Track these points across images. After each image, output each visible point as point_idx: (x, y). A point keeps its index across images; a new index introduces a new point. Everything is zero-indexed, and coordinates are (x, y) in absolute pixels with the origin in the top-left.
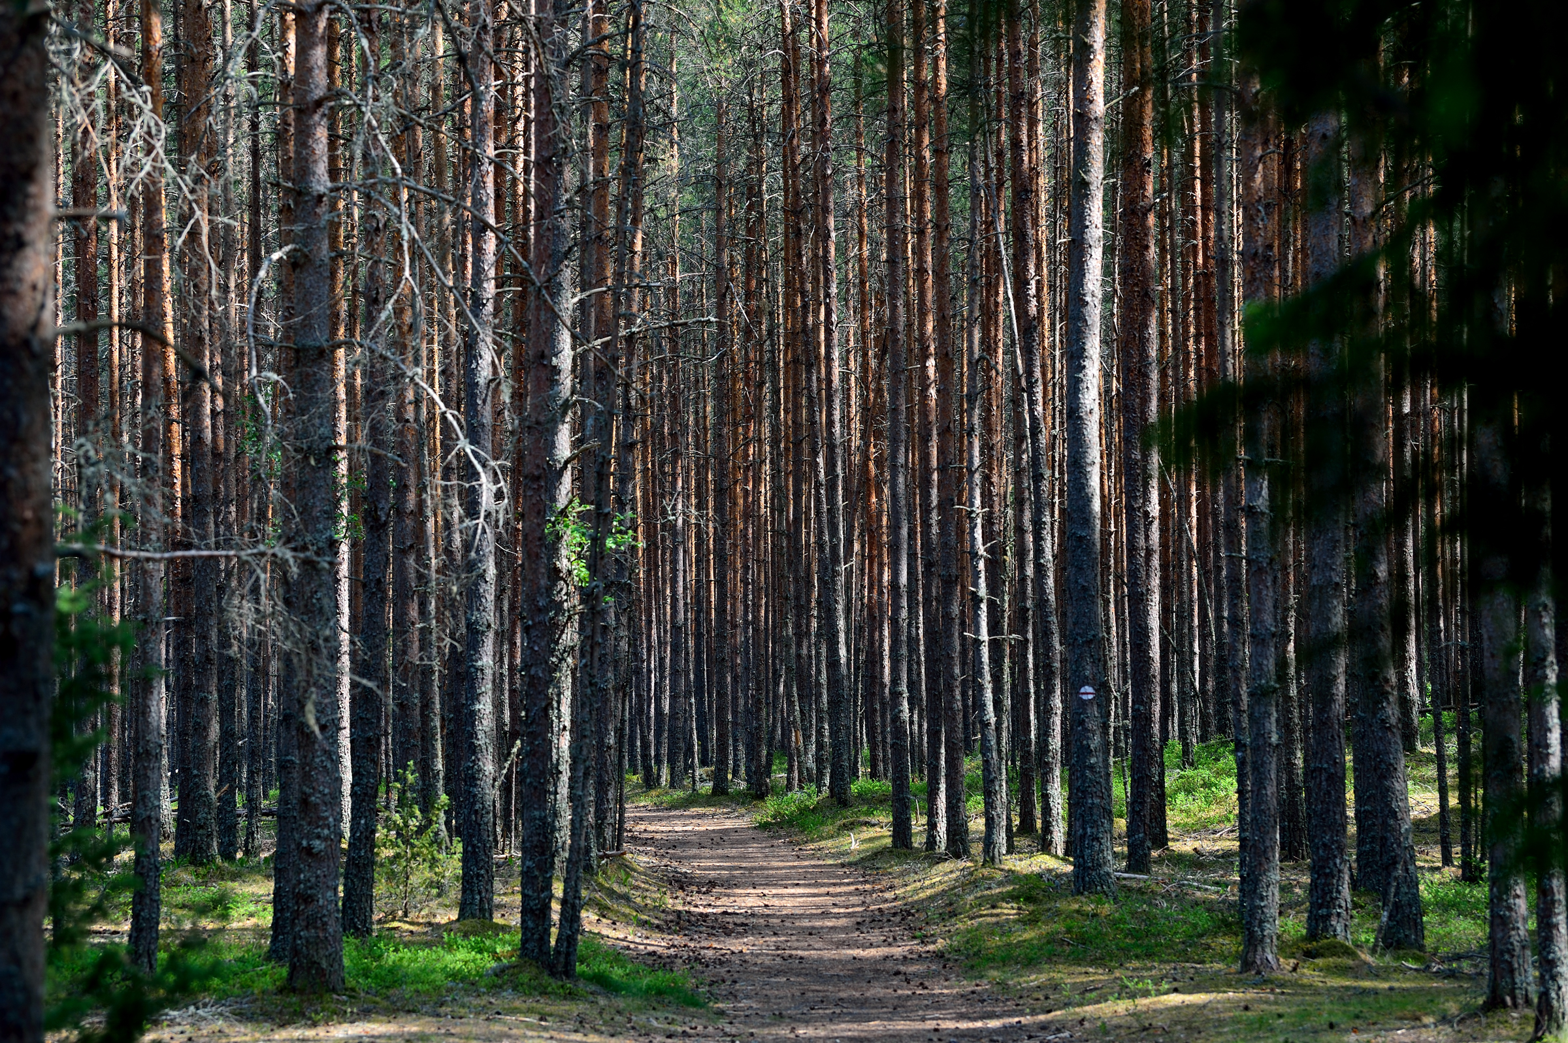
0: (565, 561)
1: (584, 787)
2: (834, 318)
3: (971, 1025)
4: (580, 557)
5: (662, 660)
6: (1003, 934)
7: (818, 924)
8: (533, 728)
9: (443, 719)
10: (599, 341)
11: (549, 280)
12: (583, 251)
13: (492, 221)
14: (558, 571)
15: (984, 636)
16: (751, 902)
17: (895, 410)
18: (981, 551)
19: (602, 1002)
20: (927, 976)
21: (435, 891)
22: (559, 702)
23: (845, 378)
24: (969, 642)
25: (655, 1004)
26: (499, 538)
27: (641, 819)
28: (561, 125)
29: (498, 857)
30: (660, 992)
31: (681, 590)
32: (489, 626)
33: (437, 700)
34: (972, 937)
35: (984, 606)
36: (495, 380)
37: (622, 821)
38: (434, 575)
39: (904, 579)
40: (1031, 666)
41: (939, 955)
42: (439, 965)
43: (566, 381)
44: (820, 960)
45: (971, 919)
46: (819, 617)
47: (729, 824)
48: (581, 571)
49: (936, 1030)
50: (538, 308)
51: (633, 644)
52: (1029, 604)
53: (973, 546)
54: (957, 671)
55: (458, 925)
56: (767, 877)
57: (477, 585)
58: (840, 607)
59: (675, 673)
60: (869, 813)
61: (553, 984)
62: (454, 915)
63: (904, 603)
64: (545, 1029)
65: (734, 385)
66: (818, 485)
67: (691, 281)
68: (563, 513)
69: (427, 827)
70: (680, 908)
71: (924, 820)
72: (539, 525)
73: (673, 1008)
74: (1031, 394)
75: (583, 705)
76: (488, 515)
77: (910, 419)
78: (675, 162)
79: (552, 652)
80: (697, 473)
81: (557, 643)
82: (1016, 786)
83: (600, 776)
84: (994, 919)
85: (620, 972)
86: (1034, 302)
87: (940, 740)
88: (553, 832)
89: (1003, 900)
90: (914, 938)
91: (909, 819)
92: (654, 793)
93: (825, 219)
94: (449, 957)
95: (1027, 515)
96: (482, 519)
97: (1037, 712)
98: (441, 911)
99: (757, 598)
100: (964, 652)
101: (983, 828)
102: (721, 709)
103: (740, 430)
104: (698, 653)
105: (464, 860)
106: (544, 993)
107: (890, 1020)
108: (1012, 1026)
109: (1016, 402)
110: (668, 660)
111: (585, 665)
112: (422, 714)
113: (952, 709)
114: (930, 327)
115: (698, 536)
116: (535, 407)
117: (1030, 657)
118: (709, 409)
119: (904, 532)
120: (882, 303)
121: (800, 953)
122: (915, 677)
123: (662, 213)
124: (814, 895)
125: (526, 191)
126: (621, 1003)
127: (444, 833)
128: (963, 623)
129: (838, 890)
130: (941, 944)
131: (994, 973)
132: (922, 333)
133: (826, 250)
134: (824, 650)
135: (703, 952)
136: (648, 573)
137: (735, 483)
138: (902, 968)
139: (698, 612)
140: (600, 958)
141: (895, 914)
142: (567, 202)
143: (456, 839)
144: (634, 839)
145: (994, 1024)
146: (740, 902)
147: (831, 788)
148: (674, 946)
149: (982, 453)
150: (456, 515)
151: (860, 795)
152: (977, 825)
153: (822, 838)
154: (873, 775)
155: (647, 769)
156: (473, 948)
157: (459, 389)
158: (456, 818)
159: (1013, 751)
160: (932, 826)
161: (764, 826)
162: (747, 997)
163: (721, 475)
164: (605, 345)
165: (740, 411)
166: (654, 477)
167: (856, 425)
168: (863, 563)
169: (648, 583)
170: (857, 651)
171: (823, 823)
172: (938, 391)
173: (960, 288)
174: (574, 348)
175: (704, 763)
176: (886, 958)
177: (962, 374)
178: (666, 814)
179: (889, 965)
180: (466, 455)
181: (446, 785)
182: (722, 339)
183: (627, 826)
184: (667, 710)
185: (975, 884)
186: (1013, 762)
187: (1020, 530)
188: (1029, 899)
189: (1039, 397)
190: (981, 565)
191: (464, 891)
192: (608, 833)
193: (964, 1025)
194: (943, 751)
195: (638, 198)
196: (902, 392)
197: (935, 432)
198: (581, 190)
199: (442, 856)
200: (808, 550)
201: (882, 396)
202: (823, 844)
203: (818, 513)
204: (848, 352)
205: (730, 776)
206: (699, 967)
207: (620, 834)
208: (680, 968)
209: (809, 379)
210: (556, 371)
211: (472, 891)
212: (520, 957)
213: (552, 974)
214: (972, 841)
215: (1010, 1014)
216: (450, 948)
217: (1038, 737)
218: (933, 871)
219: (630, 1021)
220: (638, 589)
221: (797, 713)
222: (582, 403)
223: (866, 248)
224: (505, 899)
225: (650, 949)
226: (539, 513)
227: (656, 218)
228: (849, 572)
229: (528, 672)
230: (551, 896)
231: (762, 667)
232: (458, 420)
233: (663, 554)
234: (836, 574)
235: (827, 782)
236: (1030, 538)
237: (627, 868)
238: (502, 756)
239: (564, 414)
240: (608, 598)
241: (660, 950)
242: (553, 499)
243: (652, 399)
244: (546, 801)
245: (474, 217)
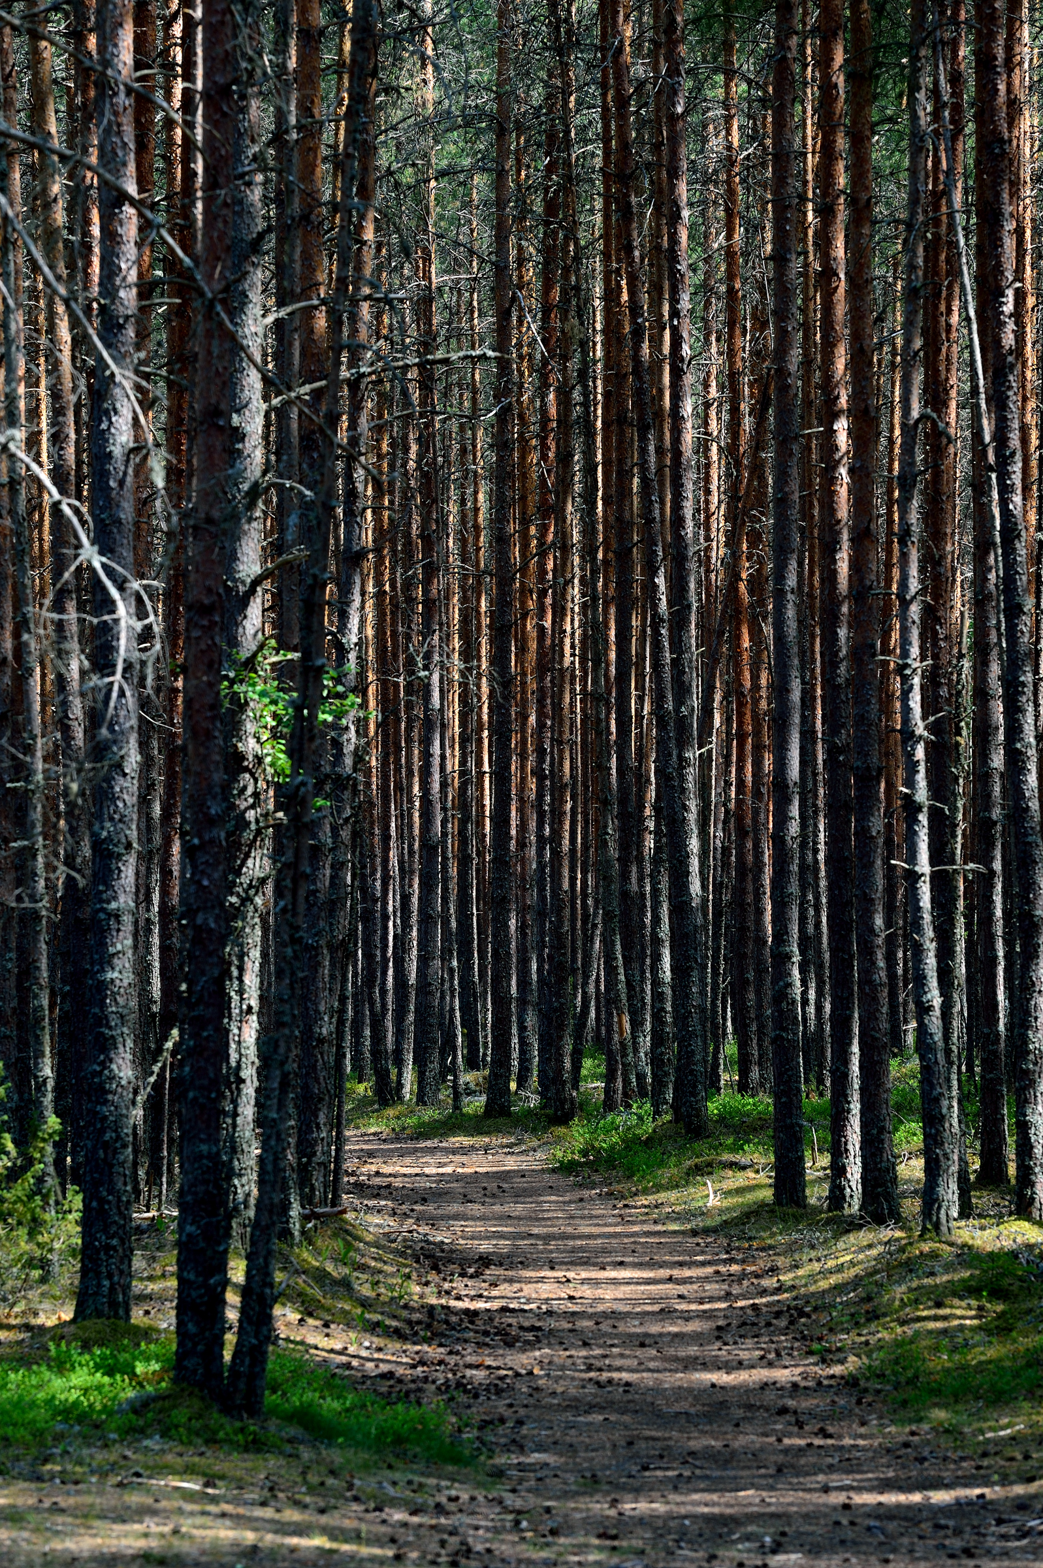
0: (252, 742)
1: (281, 1106)
2: (686, 351)
3: (902, 1498)
4: (275, 736)
5: (406, 899)
6: (954, 1350)
7: (655, 1329)
8: (200, 1010)
9: (53, 995)
10: (307, 388)
11: (226, 289)
12: (280, 241)
13: (132, 189)
14: (242, 757)
15: (924, 865)
16: (546, 1290)
17: (782, 502)
18: (920, 729)
19: (306, 1454)
20: (831, 1417)
21: (36, 1274)
22: (241, 969)
23: (702, 446)
24: (899, 872)
25: (391, 1459)
26: (144, 703)
27: (371, 1154)
28: (246, 31)
29: (141, 1216)
30: (399, 1440)
31: (436, 786)
32: (129, 846)
33: (44, 963)
34: (902, 1353)
35: (923, 818)
36: (138, 449)
37: (338, 1160)
38: (40, 765)
39: (794, 771)
40: (999, 913)
41: (850, 1383)
42: (41, 1395)
43: (255, 454)
44: (657, 1391)
45: (903, 1323)
46: (657, 833)
47: (511, 1163)
48: (276, 756)
49: (846, 1507)
50: (209, 334)
51: (362, 877)
52: (996, 813)
53: (906, 720)
54: (879, 921)
55: (73, 1328)
56: (574, 1250)
57: (109, 780)
58: (692, 816)
59: (426, 920)
60: (737, 1148)
61: (227, 1426)
62: (67, 1315)
63: (795, 811)
64: (214, 1500)
65: (523, 457)
66: (657, 621)
67: (456, 288)
68: (250, 664)
69: (24, 1169)
70: (433, 1301)
71: (824, 1160)
72: (211, 685)
73: (420, 1466)
74: (1004, 475)
75: (280, 974)
76: (128, 667)
77: (806, 514)
78: (431, 94)
79: (230, 888)
80: (464, 600)
81: (238, 873)
82: (971, 1108)
83: (306, 1087)
84: (939, 1325)
85: (336, 1405)
86: (1011, 326)
87: (850, 1031)
88: (229, 1178)
89: (955, 1294)
90: (810, 1353)
91: (801, 1159)
92: (391, 1112)
93: (673, 187)
94: (58, 1383)
95: (995, 669)
96: (118, 676)
97: (1009, 988)
98: (46, 1305)
99: (558, 801)
100: (891, 890)
101: (921, 1175)
102: (500, 980)
103: (533, 530)
104: (464, 886)
105: (86, 1223)
106: (212, 1441)
107: (772, 1488)
108: (970, 1503)
109: (979, 487)
110: (415, 900)
111: (284, 910)
112: (19, 986)
113: (870, 982)
114: (840, 364)
115: (464, 699)
116: (204, 495)
117: (998, 899)
118: (481, 497)
119: (796, 695)
120: (764, 325)
121: (625, 1376)
122: (811, 929)
123: (408, 176)
124: (649, 1282)
125: (188, 142)
126: (336, 1456)
127: (51, 1182)
128: (889, 842)
129: (687, 1273)
130: (853, 1363)
131: (940, 1414)
132: (828, 377)
133: (674, 240)
134: (664, 885)
135: (469, 1373)
136: (384, 763)
137: (524, 616)
138: (791, 1403)
139: (463, 823)
140: (303, 1382)
141: (778, 1315)
142: (255, 158)
143: (71, 1188)
144: (360, 1189)
145: (941, 1497)
146: (528, 1290)
147: (675, 1107)
148: (422, 1363)
149: (922, 570)
150: (74, 666)
151: (722, 1119)
152: (912, 1169)
153: (659, 1188)
154: (743, 1087)
155: (382, 1078)
156: (97, 1367)
157: (79, 462)
158: (74, 1154)
159: (970, 1049)
160: (838, 1170)
161: (568, 1168)
162: (540, 1448)
163: (501, 605)
164: (317, 394)
165: (533, 499)
166: (395, 605)
167: (719, 524)
168: (729, 747)
169: (385, 777)
170: (718, 887)
171: (662, 1164)
172: (851, 471)
173: (889, 304)
174: (266, 398)
175: (472, 1063)
176: (764, 1386)
177: (891, 441)
178: (410, 1145)
179: (770, 1396)
180: (93, 570)
181: (56, 1100)
182: (504, 386)
183: (349, 1165)
184: (412, 979)
185: (909, 1267)
186: (970, 1068)
187: (982, 695)
188: (997, 1293)
189: (1017, 479)
190: (920, 753)
191: (84, 1272)
192: (317, 1179)
193: (892, 1498)
194: (855, 1048)
195: (368, 151)
196: (795, 472)
197: (845, 536)
198: (278, 139)
199: (50, 1215)
200: (639, 725)
201: (762, 479)
202: (662, 1196)
203: (657, 665)
204: (707, 405)
205: (513, 1086)
206: (462, 1398)
207: (337, 1179)
208: (433, 1401)
209: (643, 451)
210: (238, 435)
211: (98, 1274)
212: (175, 1381)
213: (228, 1410)
214: (903, 1195)
215: (968, 1482)
216: (62, 1366)
217: (1010, 1027)
218: (841, 1245)
219: (351, 1487)
220: (368, 785)
221: (622, 987)
222: (280, 488)
223: (739, 232)
224: (152, 1287)
225: (384, 1368)
226: (210, 665)
227: (397, 185)
228: (705, 760)
229: (192, 920)
230: (226, 1282)
231: (567, 912)
232: (77, 512)
233: (409, 728)
234: (683, 762)
235: (670, 1096)
236: (998, 709)
237: (347, 1234)
238: (146, 1056)
239: (251, 506)
240: (320, 802)
241: (400, 1371)
242: (234, 642)
243: (391, 483)
244: (218, 1128)
245: (104, 183)
